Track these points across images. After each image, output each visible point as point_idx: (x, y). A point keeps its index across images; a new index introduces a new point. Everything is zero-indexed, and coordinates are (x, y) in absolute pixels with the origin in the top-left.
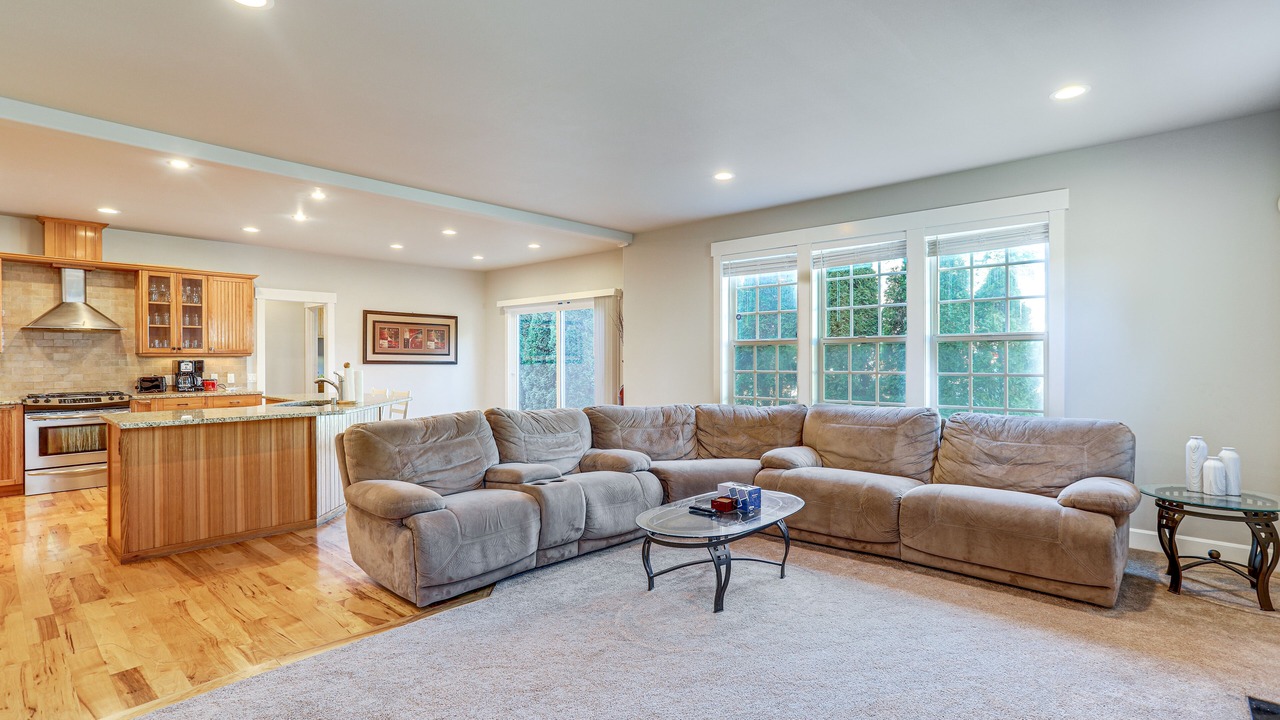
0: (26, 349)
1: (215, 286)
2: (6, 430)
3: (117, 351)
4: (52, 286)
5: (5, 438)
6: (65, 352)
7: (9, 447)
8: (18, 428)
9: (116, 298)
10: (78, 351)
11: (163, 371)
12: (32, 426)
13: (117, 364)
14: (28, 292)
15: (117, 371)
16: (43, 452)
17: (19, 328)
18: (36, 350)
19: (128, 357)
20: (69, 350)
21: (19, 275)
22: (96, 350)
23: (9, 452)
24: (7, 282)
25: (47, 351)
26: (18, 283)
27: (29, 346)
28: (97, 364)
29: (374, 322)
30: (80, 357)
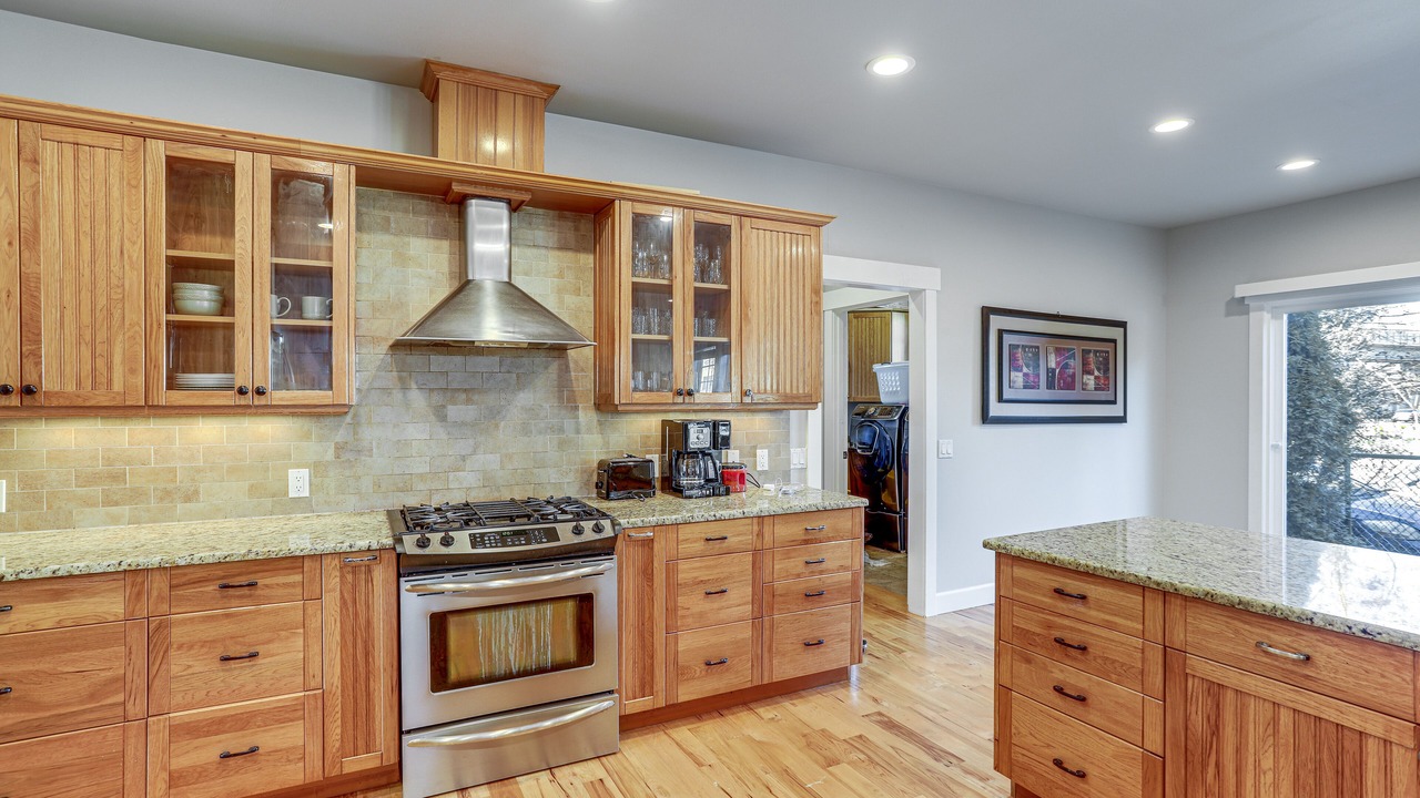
0: (397, 395)
1: (754, 241)
2: (362, 621)
3: (560, 398)
4: (445, 244)
5: (359, 641)
6: (468, 401)
7: (367, 662)
8: (386, 612)
9: (561, 275)
10: (491, 399)
11: (644, 444)
12: (416, 609)
13: (561, 430)
14: (402, 259)
15: (562, 445)
16: (440, 678)
17: (384, 347)
18: (417, 398)
19: (581, 413)
20: (476, 397)
21: (387, 220)
22: (524, 398)
23: (368, 679)
24: (365, 237)
25: (437, 398)
26: (387, 238)
27: (405, 388)
28: (525, 430)
29: (1001, 332)
30: (494, 414)
